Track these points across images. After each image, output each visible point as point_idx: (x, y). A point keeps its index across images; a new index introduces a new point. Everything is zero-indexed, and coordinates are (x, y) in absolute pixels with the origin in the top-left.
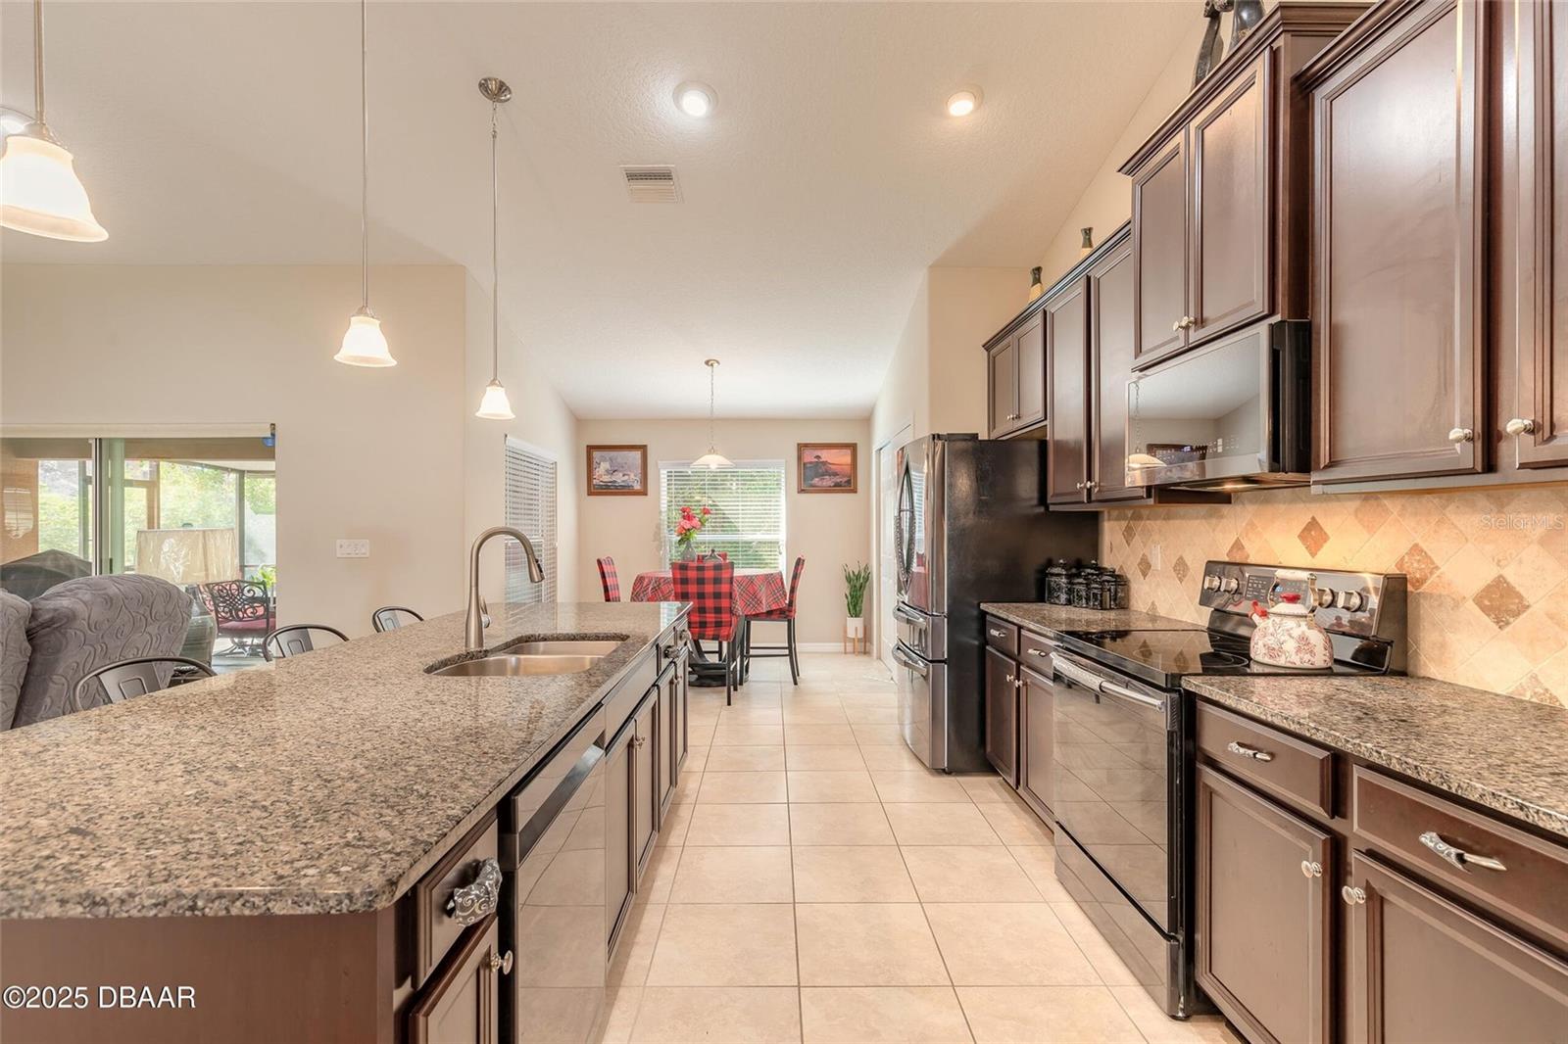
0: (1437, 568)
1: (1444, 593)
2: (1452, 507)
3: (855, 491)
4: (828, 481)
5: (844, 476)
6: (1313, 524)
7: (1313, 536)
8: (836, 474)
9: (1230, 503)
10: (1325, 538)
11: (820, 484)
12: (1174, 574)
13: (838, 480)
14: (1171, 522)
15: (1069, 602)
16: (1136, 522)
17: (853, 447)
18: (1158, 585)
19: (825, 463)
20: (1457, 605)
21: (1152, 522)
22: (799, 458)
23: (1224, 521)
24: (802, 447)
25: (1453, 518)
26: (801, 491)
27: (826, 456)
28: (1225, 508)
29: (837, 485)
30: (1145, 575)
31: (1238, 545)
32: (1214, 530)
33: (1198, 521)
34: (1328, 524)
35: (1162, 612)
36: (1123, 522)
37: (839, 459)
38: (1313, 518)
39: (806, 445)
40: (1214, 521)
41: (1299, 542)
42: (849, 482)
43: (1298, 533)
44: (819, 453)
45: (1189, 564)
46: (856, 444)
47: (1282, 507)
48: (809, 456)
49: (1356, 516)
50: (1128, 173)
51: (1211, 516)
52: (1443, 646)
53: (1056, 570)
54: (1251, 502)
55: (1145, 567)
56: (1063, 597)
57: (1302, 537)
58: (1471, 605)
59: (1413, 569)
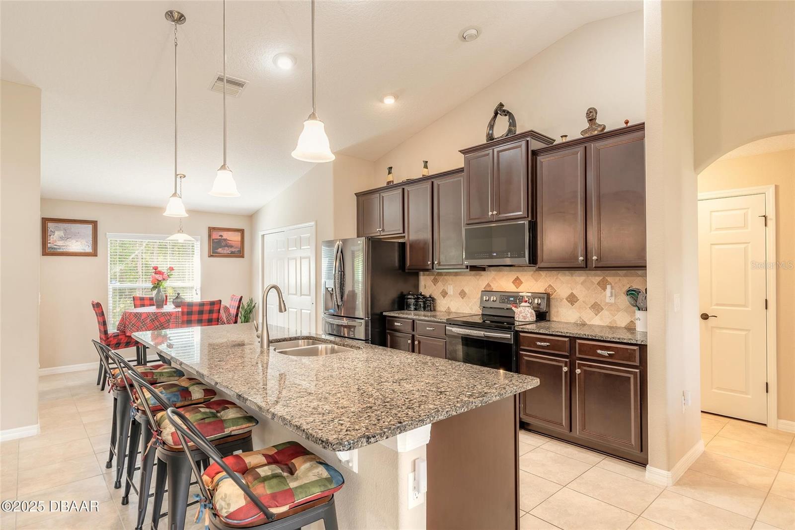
0: (556, 291)
1: (558, 297)
2: (560, 274)
3: (243, 257)
4: (227, 251)
5: (236, 248)
6: (517, 279)
7: (517, 282)
8: (232, 247)
9: (485, 271)
10: (521, 283)
11: (222, 252)
12: (459, 296)
13: (233, 250)
14: (458, 277)
15: (416, 309)
16: (440, 277)
17: (242, 231)
18: (451, 300)
19: (225, 240)
20: (561, 300)
21: (448, 277)
22: (210, 236)
23: (482, 277)
24: (211, 230)
25: (560, 277)
26: (211, 256)
27: (226, 235)
28: (483, 273)
29: (232, 253)
30: (444, 297)
31: (488, 285)
32: (478, 280)
33: (470, 277)
34: (522, 279)
35: (453, 310)
36: (432, 277)
37: (235, 238)
38: (517, 277)
39: (214, 228)
40: (478, 277)
41: (512, 284)
42: (239, 251)
43: (512, 281)
44: (221, 233)
45: (467, 292)
46: (244, 230)
47: (506, 273)
48: (215, 235)
49: (532, 276)
50: (463, 153)
51: (477, 275)
52: (558, 312)
53: (409, 297)
54: (493, 270)
55: (444, 294)
56: (412, 307)
57: (513, 282)
58: (565, 300)
59: (549, 291)
